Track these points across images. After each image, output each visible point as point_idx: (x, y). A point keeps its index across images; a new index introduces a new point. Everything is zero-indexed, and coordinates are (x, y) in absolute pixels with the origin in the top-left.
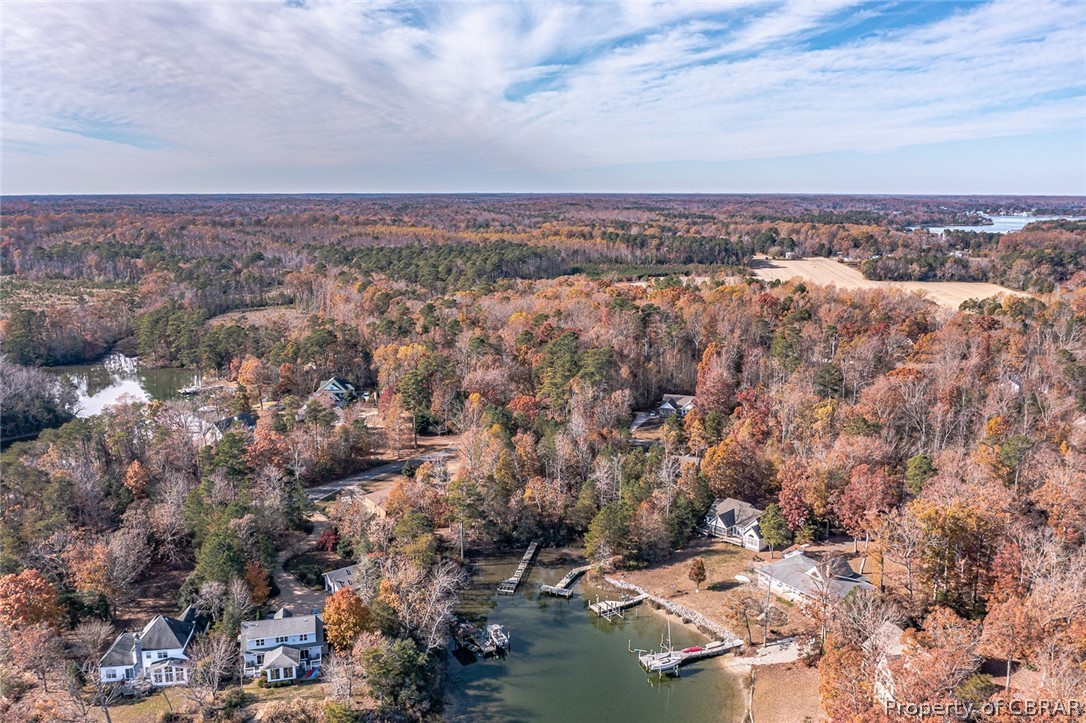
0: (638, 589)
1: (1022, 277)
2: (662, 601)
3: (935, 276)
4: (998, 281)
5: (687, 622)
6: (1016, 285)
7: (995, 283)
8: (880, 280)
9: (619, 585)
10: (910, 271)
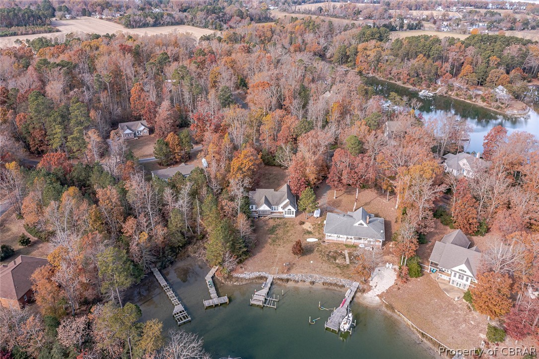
0: (263, 274)
1: (204, 21)
2: (285, 276)
3: (160, 23)
4: (191, 24)
5: (313, 283)
6: (202, 26)
7: (189, 25)
8: (133, 28)
9: (247, 277)
10: (148, 21)
